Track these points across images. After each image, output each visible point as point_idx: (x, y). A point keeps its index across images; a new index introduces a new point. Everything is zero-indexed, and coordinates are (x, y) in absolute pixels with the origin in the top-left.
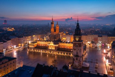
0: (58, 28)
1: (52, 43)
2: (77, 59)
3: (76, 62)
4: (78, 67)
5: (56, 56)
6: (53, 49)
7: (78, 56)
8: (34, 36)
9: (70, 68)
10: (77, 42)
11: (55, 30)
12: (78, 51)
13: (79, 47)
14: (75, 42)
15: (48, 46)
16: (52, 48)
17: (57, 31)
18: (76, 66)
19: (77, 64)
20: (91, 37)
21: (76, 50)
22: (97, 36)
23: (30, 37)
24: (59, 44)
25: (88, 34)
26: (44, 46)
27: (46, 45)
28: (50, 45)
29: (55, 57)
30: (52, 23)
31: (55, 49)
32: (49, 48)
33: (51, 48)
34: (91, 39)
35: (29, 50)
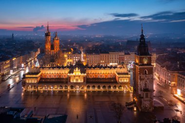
0: (57, 42)
1: (77, 70)
2: (147, 96)
3: (145, 101)
4: (150, 110)
5: (86, 95)
6: (79, 81)
7: (148, 89)
8: (14, 59)
9: (135, 112)
10: (146, 67)
11: (52, 47)
12: (148, 81)
13: (149, 74)
14: (143, 67)
15: (69, 78)
16: (77, 80)
17: (57, 49)
18: (146, 108)
19: (146, 104)
20: (114, 56)
21: (145, 80)
22: (123, 54)
23: (8, 62)
24: (87, 72)
25: (110, 52)
26: (56, 77)
27: (60, 75)
28: (74, 74)
29: (84, 96)
30: (47, 35)
31: (84, 81)
32: (71, 81)
33: (75, 81)
34: (114, 58)
35: (24, 89)
